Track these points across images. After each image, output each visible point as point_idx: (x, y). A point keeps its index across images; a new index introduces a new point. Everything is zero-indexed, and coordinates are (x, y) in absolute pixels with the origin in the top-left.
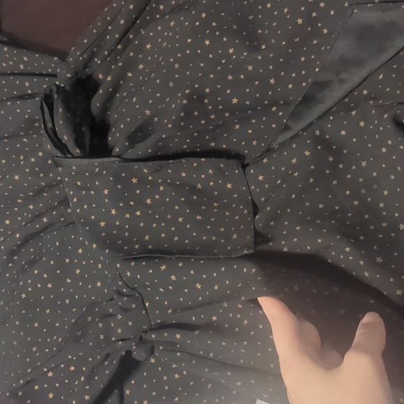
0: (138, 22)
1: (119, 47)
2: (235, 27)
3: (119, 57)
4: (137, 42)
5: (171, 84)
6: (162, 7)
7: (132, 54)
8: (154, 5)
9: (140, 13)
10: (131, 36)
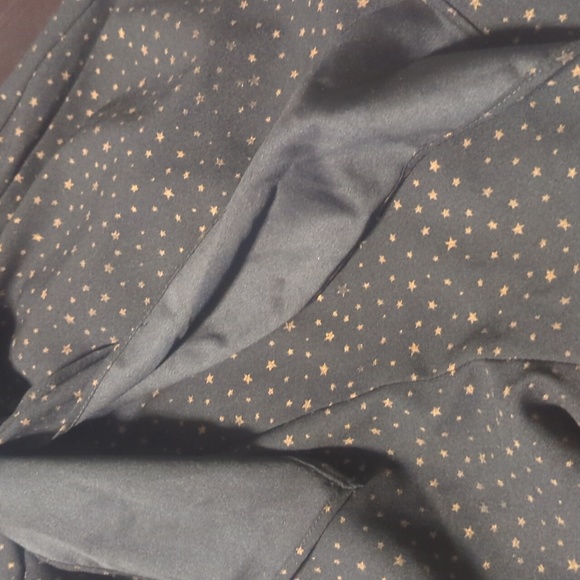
0: (51, 127)
1: (18, 178)
2: (220, 162)
3: (18, 198)
4: (46, 176)
5: (108, 268)
6: (95, 95)
7: (37, 200)
8: (79, 93)
9: (52, 110)
10: (40, 155)
